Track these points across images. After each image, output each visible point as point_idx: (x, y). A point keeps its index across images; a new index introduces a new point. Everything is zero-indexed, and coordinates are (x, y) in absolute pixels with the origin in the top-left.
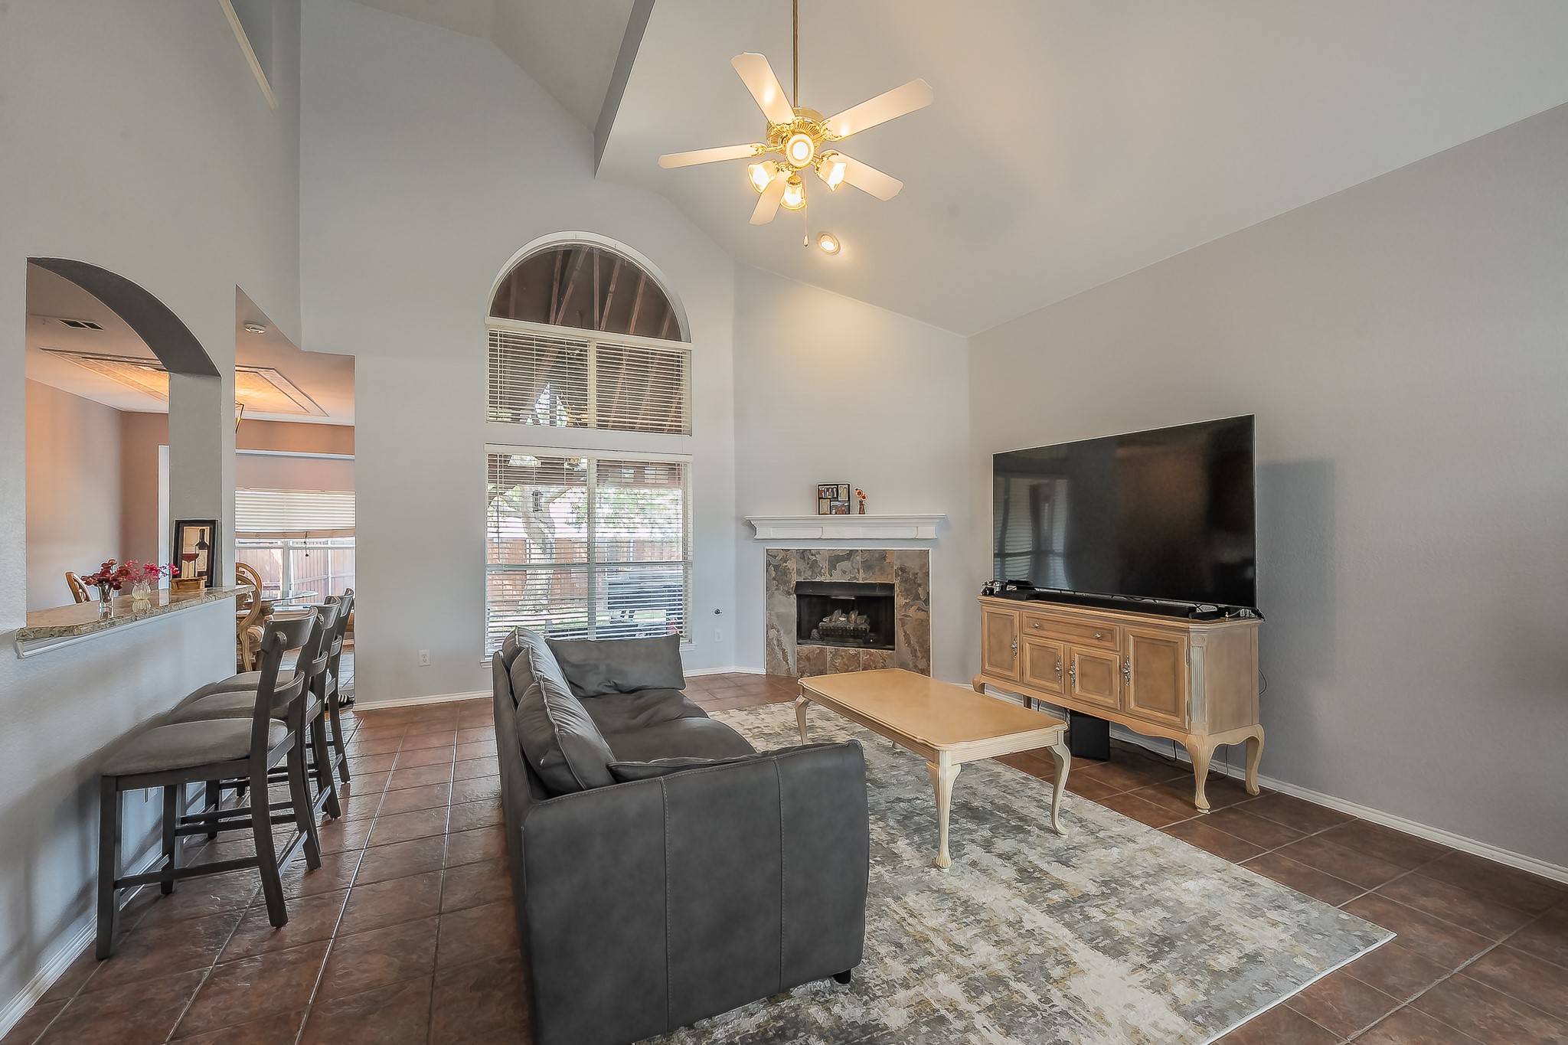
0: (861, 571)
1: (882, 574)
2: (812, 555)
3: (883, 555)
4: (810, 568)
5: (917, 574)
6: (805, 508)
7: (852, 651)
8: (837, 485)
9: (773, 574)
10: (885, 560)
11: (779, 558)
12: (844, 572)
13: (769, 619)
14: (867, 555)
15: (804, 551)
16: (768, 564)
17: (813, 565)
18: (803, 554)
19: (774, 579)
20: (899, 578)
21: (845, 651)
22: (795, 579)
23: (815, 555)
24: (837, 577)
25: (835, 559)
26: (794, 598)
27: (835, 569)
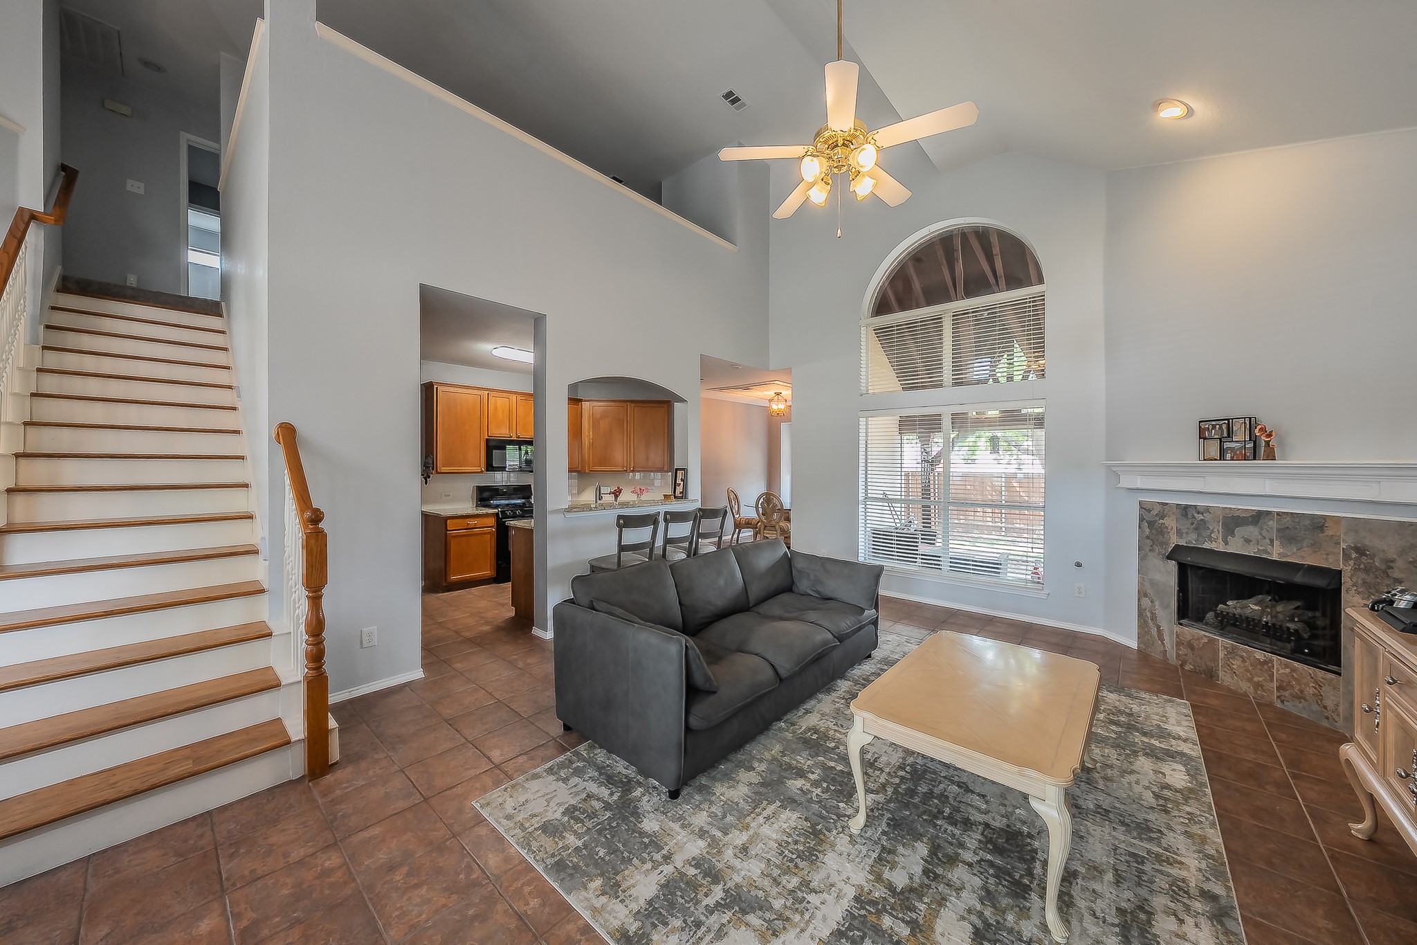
0: (1276, 543)
1: (1315, 552)
2: (1198, 513)
3: (1318, 524)
4: (1196, 529)
5: (1393, 561)
6: (1188, 451)
7: (1259, 655)
8: (1228, 420)
9: (1147, 531)
10: (1323, 531)
11: (1154, 512)
12: (1248, 541)
13: (1141, 583)
14: (1287, 521)
15: (1186, 507)
16: (1142, 519)
17: (1200, 527)
18: (1185, 510)
19: (1148, 537)
20: (1351, 562)
21: (1247, 652)
22: (1174, 540)
23: (1202, 514)
24: (1235, 546)
25: (1233, 522)
26: (1172, 566)
27: (1233, 534)
